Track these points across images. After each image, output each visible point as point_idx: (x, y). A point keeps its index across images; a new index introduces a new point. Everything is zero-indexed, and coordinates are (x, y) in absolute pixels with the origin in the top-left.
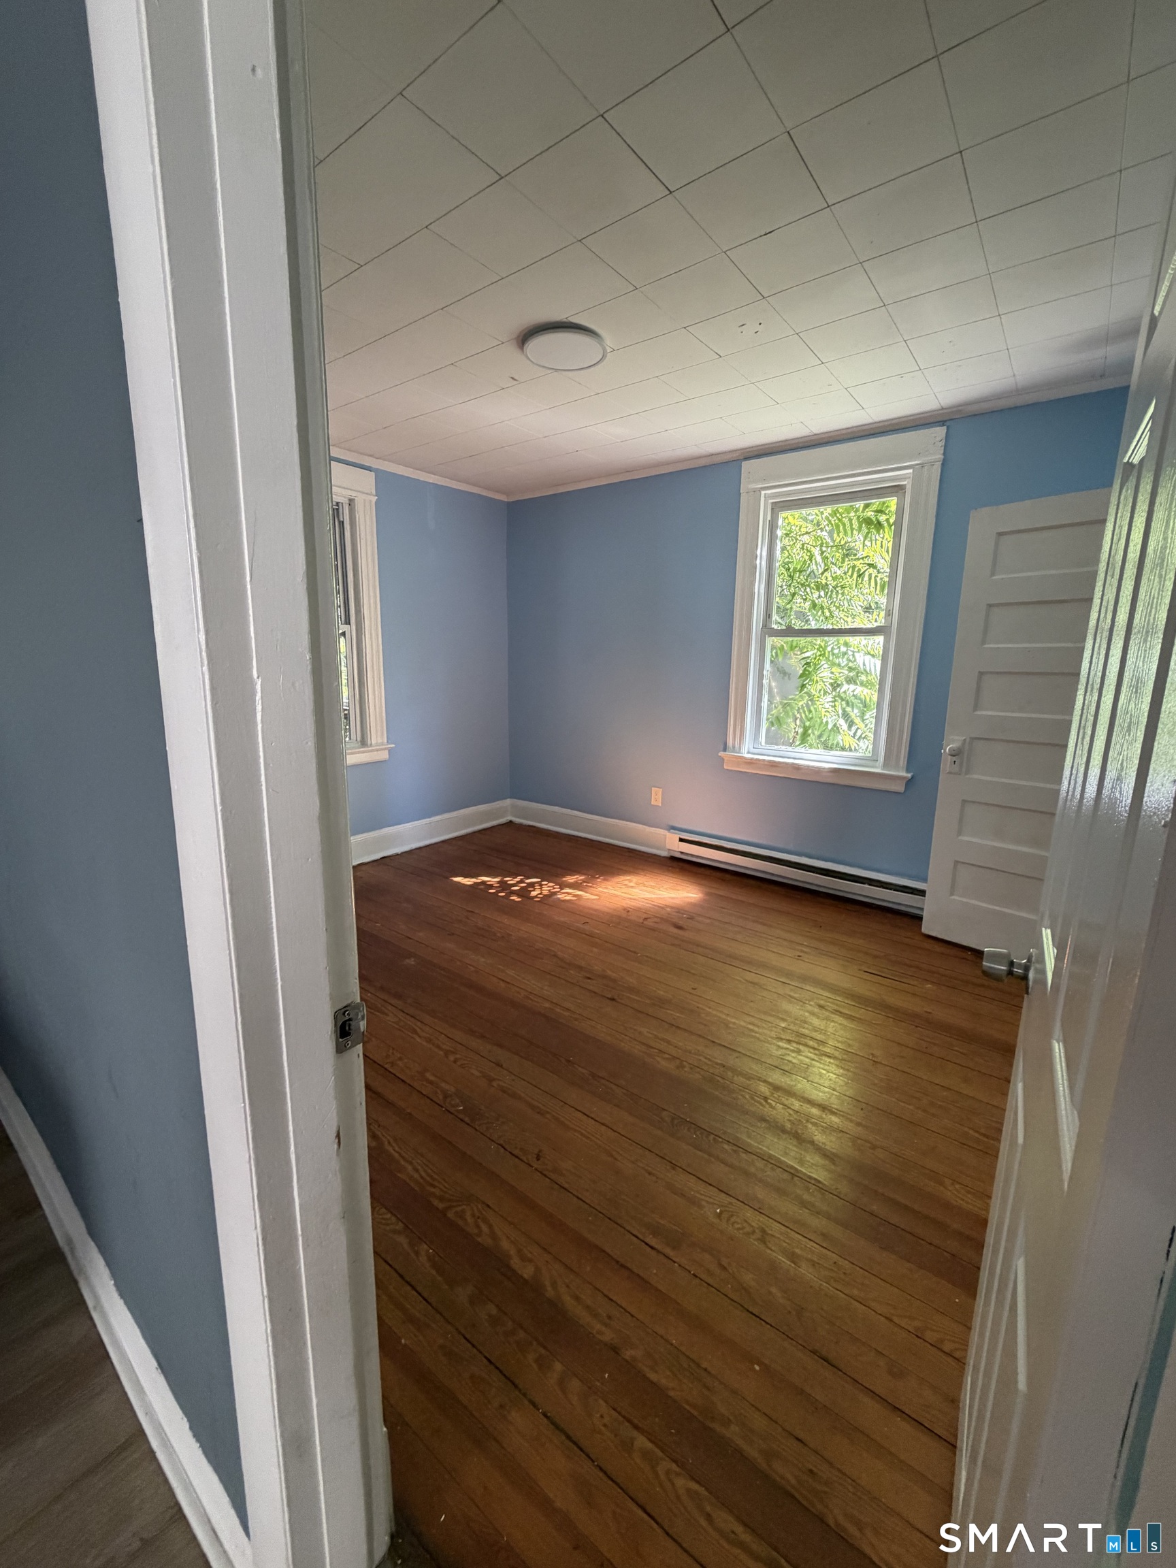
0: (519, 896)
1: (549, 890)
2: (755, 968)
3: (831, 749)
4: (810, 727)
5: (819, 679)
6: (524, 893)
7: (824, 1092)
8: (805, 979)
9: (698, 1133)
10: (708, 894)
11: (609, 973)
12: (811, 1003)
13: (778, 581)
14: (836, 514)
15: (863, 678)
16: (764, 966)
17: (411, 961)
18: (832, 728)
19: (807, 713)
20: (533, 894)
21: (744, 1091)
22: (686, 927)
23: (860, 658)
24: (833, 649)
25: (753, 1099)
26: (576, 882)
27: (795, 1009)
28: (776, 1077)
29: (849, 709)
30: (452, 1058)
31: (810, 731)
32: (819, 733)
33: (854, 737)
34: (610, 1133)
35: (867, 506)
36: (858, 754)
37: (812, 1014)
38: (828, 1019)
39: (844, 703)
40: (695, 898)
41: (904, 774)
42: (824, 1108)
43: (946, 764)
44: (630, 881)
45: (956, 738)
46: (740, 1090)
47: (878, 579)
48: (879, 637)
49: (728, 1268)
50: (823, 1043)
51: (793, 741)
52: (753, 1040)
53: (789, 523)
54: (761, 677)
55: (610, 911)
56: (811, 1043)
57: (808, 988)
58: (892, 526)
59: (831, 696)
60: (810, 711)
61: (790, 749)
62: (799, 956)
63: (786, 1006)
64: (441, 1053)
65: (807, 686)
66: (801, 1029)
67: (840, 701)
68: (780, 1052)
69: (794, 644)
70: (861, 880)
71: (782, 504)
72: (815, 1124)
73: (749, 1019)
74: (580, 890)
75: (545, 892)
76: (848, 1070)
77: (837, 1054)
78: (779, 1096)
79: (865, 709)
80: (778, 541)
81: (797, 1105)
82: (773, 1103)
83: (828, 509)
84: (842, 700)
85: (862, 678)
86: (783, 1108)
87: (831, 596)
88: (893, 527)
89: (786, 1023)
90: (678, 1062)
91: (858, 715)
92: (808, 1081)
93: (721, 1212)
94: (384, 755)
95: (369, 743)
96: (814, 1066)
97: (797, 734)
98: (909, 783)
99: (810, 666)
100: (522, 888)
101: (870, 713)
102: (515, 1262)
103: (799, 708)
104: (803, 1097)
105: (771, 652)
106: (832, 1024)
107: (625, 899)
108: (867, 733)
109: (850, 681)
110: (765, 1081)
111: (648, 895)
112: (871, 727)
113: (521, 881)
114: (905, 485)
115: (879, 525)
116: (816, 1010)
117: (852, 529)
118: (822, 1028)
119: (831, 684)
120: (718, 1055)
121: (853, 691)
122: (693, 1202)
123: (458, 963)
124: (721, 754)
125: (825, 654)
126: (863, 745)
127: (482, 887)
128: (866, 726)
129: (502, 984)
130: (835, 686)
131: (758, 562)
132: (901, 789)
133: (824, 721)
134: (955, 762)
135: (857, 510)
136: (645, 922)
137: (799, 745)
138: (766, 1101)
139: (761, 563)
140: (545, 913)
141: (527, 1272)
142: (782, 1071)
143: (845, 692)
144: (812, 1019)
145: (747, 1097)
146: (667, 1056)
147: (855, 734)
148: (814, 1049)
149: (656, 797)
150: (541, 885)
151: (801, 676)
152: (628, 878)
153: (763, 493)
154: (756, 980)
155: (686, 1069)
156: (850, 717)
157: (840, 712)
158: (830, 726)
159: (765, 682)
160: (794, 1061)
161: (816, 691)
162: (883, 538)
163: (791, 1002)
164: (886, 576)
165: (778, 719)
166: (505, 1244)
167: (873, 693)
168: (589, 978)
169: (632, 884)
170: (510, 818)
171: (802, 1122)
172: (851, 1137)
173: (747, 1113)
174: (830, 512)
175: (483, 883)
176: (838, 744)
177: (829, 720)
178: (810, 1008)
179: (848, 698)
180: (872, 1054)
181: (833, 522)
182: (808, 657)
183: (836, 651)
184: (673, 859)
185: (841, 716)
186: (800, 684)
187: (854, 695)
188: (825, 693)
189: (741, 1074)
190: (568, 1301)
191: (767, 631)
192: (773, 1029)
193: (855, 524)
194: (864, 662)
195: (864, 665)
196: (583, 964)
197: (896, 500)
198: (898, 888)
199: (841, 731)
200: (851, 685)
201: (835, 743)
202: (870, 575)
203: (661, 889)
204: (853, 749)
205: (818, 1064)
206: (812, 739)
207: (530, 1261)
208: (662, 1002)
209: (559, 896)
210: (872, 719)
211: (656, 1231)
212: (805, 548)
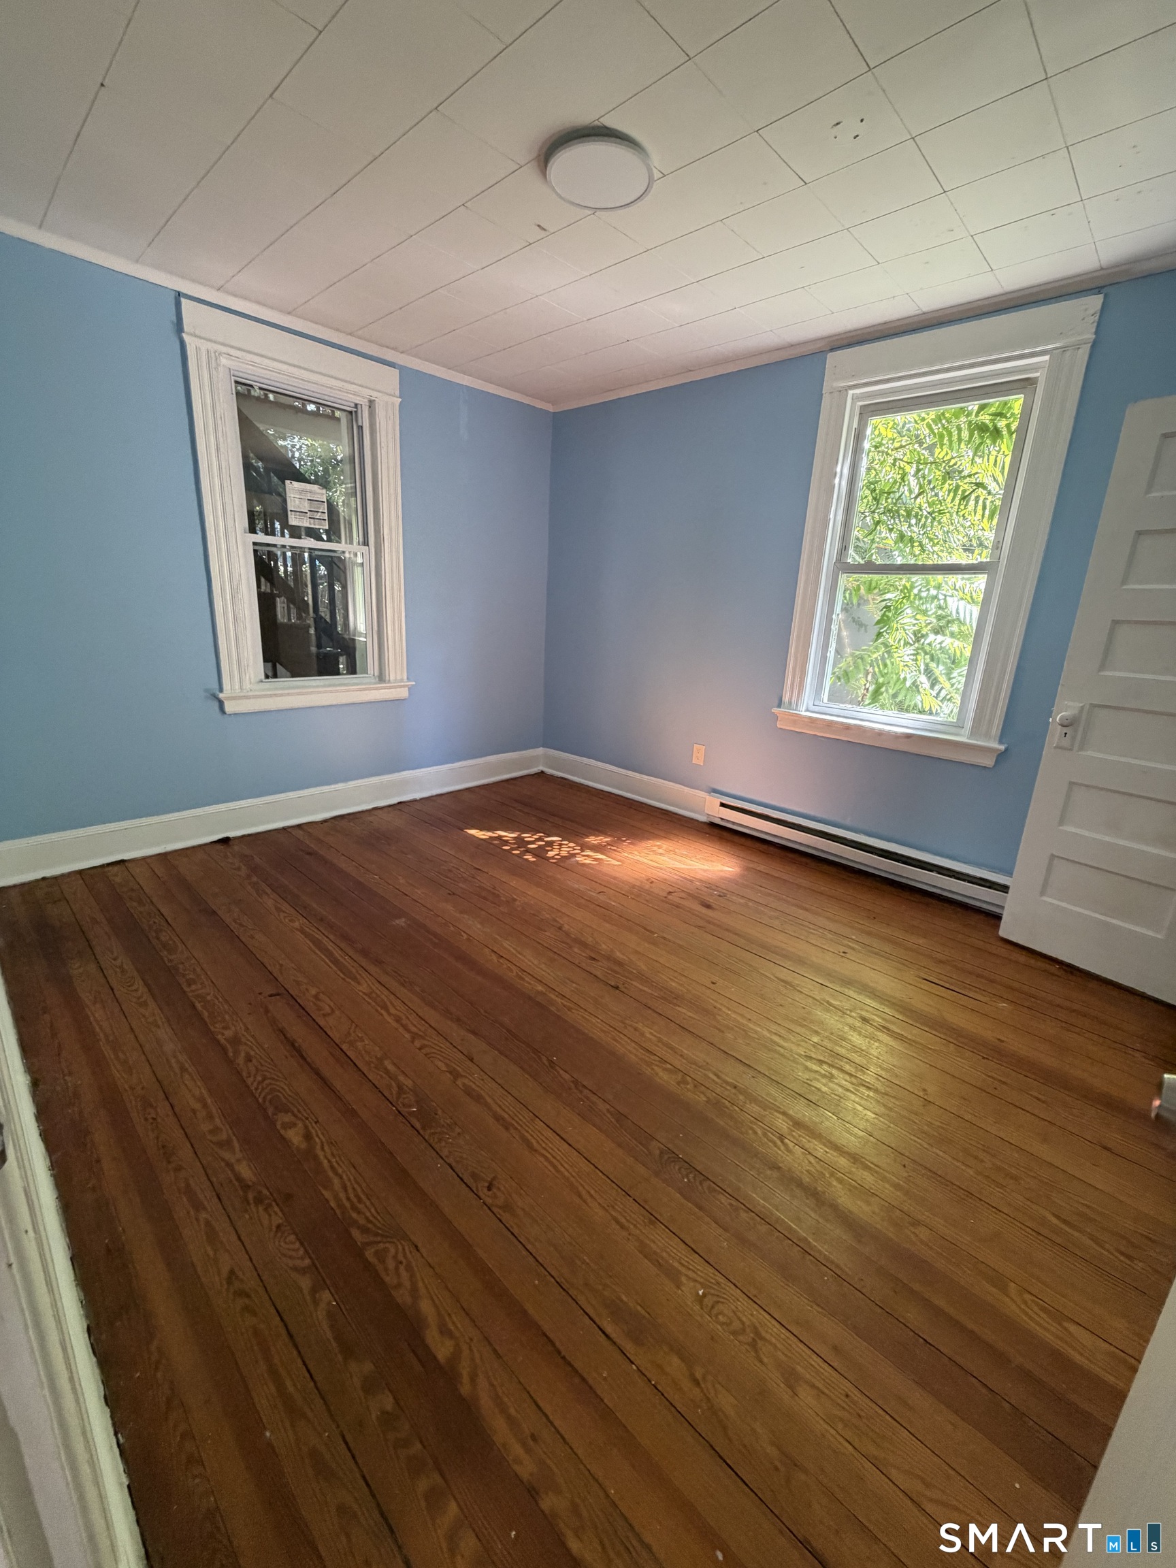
0: (535, 855)
1: (568, 851)
2: (789, 963)
3: (907, 711)
4: (883, 684)
5: (899, 626)
6: (540, 853)
7: (856, 1136)
8: (848, 982)
9: (691, 1176)
10: (748, 869)
11: (618, 954)
12: (853, 1014)
13: (861, 506)
14: (941, 420)
15: (954, 628)
16: (801, 961)
17: (401, 922)
18: (910, 687)
19: (881, 667)
20: (550, 854)
21: (756, 1124)
22: (714, 906)
23: (953, 604)
24: (920, 591)
25: (765, 1135)
26: (600, 844)
27: (832, 1020)
28: (800, 1110)
29: (933, 665)
30: (418, 1043)
31: (883, 689)
32: (894, 692)
33: (936, 698)
34: (583, 1164)
35: (982, 408)
36: (938, 719)
37: (853, 1028)
38: (873, 1038)
39: (927, 657)
40: (729, 871)
41: (995, 745)
42: (855, 1158)
43: (1055, 735)
44: (660, 847)
45: (1071, 704)
46: (751, 1122)
47: (988, 503)
48: (980, 576)
49: (701, 1383)
50: (862, 1068)
51: (862, 700)
52: (777, 1056)
53: (880, 434)
54: (829, 621)
55: (632, 881)
56: (847, 1067)
57: (851, 993)
58: (1013, 433)
59: (912, 648)
60: (885, 665)
61: (857, 708)
62: (844, 953)
63: (819, 1013)
64: (407, 1036)
65: (885, 634)
66: (837, 1048)
67: (923, 654)
68: (807, 1076)
69: (874, 584)
70: (929, 867)
71: (872, 408)
72: (840, 1181)
73: (774, 1027)
74: (602, 853)
75: (564, 853)
76: (891, 1109)
77: (879, 1086)
78: (800, 1136)
79: (953, 666)
80: (864, 455)
81: (820, 1149)
82: (791, 1145)
83: (931, 413)
84: (926, 653)
85: (952, 629)
86: (803, 1153)
87: (924, 526)
88: (1014, 436)
89: (818, 1038)
90: (680, 1075)
91: (943, 672)
92: (839, 1118)
93: (704, 1295)
94: (404, 693)
95: (387, 678)
96: (848, 1099)
97: (867, 692)
98: (1001, 756)
99: (890, 611)
100: (540, 846)
101: (959, 671)
102: (432, 1336)
103: (872, 660)
104: (831, 1142)
105: (844, 593)
106: (876, 1044)
107: (650, 867)
108: (952, 695)
109: (937, 632)
110: (784, 1114)
111: (678, 865)
112: (959, 687)
113: (540, 839)
114: (1037, 378)
115: (996, 433)
116: (858, 1024)
117: (960, 440)
118: (864, 1048)
119: (915, 633)
120: (731, 1072)
121: (940, 643)
122: (673, 1276)
123: (452, 928)
124: (775, 710)
125: (909, 597)
126: (947, 708)
127: (496, 842)
128: (952, 685)
129: (494, 957)
130: (918, 636)
131: (837, 481)
132: (989, 762)
133: (902, 676)
134: (1066, 734)
135: (969, 415)
136: (670, 897)
137: (869, 704)
138: (782, 1142)
139: (841, 483)
140: (559, 876)
141: (442, 1350)
142: (806, 1101)
143: (930, 644)
144: (852, 1036)
145: (759, 1132)
146: (669, 1066)
147: (938, 694)
148: (851, 1075)
149: (698, 757)
150: (560, 845)
151: (878, 622)
152: (658, 843)
153: (851, 392)
154: (789, 979)
155: (688, 1086)
156: (933, 674)
157: (922, 667)
158: (908, 684)
159: (834, 628)
160: (824, 1089)
161: (894, 641)
162: (999, 452)
163: (828, 1011)
164: (999, 499)
165: (846, 673)
166: (426, 1307)
167: (965, 646)
168: (594, 959)
169: (661, 851)
170: (541, 768)
171: (824, 1175)
172: (887, 1205)
173: (756, 1156)
174: (934, 417)
175: (499, 838)
176: (915, 705)
177: (908, 676)
178: (850, 1020)
179: (933, 652)
180: (924, 1090)
181: (936, 431)
182: (890, 600)
183: (924, 594)
184: (713, 825)
185: (922, 671)
186: (876, 632)
187: (941, 648)
188: (906, 644)
189: (754, 1100)
190: (486, 1402)
191: (842, 566)
192: (803, 1043)
193: (965, 434)
194: (957, 609)
195: (958, 613)
196: (590, 940)
197: (1021, 401)
198: (974, 880)
199: (921, 690)
200: (939, 636)
201: (913, 703)
202: (977, 498)
203: (693, 859)
204: (934, 712)
205: (853, 1097)
206: (885, 697)
207: (451, 1335)
208: (674, 998)
209: (577, 859)
210: (960, 678)
211: (616, 1310)
212: (897, 464)
